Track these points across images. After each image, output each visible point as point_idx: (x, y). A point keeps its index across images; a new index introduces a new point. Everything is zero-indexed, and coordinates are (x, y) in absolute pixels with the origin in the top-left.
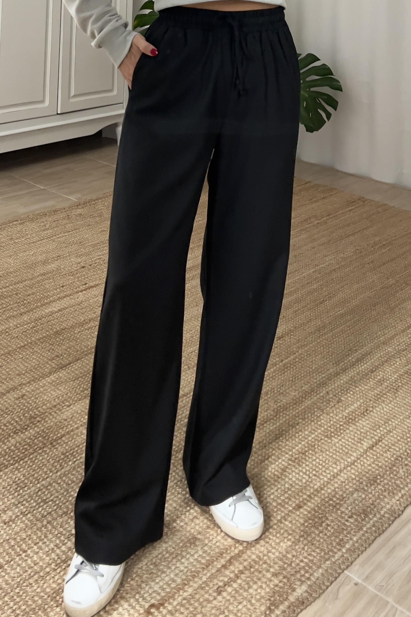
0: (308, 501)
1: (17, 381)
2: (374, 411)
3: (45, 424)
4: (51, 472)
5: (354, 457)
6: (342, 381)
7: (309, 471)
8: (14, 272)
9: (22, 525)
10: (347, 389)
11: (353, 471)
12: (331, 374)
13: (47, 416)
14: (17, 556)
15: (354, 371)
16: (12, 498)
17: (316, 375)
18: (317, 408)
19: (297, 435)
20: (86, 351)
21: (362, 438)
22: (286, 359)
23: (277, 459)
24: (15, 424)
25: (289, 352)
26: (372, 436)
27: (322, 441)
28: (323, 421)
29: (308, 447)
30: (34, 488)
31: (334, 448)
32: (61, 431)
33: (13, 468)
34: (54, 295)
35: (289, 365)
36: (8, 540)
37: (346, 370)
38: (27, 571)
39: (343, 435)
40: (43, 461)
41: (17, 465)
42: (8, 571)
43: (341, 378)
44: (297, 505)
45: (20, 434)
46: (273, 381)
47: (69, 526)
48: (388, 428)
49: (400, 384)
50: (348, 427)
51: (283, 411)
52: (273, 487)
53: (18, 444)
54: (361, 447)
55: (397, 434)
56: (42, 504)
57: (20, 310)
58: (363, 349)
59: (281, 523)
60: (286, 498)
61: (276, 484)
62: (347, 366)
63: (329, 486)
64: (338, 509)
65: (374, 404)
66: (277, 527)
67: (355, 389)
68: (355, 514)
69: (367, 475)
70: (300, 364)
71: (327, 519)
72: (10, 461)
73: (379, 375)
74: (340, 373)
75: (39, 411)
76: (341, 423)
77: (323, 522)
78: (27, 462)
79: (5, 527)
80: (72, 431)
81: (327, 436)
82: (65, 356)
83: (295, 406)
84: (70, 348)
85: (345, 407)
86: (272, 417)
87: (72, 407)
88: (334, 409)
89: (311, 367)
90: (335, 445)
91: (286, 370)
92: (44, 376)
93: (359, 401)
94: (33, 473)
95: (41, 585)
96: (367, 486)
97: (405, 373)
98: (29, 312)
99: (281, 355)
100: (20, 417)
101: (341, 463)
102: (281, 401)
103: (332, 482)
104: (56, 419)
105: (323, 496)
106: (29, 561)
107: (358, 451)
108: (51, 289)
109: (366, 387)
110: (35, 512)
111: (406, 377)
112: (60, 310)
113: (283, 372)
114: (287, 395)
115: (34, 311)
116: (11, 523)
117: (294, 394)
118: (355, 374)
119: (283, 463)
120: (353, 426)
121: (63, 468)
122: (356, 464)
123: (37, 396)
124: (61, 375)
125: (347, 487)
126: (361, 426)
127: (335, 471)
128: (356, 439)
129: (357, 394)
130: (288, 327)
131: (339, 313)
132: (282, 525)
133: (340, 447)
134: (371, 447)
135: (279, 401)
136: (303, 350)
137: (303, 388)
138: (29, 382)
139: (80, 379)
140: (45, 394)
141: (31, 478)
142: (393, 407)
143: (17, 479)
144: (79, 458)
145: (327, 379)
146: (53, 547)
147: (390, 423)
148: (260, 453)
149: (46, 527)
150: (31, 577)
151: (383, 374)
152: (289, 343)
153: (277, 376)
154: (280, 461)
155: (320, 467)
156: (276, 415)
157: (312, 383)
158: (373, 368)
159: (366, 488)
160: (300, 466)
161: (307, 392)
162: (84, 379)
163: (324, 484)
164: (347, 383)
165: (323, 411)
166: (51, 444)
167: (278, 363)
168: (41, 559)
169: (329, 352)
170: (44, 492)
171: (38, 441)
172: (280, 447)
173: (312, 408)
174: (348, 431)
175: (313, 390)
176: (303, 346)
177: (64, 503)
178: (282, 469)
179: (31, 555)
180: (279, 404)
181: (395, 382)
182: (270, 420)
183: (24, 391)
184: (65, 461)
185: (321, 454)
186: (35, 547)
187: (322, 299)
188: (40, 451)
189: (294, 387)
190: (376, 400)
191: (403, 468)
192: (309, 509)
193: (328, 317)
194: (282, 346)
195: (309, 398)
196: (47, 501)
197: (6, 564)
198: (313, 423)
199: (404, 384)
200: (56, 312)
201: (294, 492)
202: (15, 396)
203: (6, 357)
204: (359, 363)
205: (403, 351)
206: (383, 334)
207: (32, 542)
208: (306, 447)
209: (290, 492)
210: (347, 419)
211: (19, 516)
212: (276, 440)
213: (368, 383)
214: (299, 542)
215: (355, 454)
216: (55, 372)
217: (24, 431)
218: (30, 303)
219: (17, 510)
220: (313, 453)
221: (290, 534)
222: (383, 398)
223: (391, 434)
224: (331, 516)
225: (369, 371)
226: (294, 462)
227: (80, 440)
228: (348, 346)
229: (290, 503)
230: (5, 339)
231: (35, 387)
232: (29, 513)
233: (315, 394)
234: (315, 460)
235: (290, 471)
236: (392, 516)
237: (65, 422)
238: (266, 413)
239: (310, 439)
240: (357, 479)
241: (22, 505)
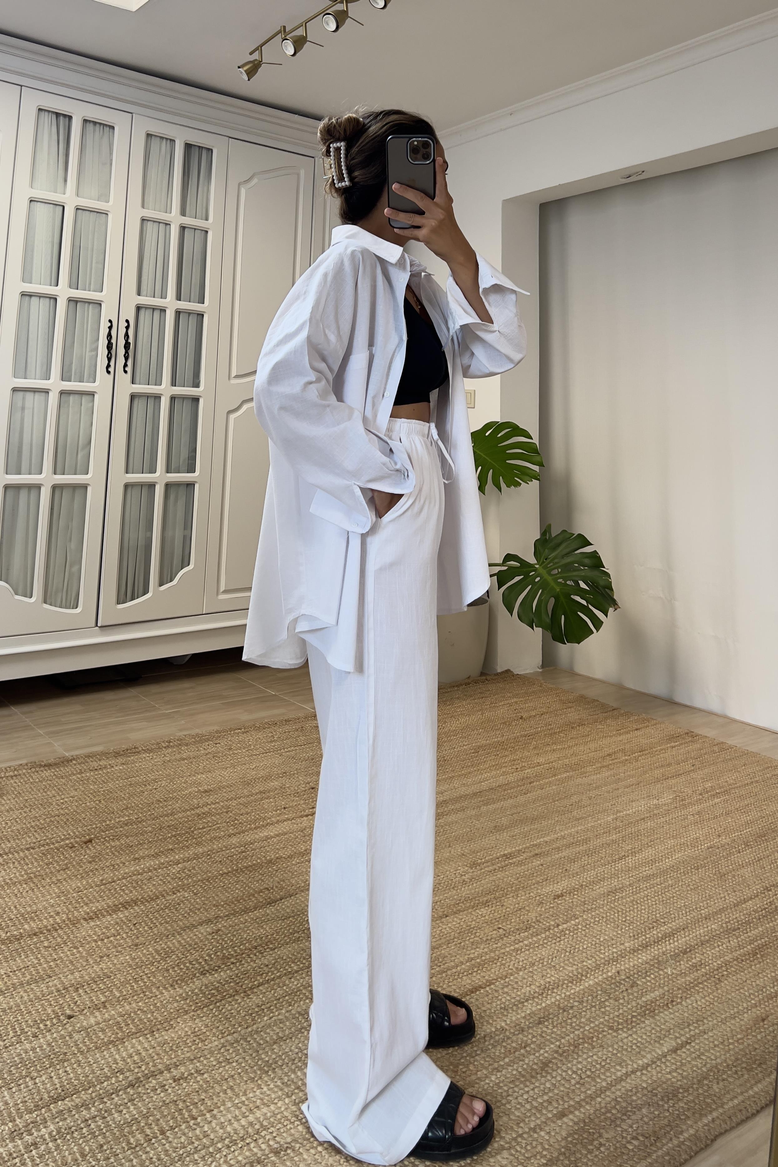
0: (576, 1109)
1: (212, 913)
2: (683, 1003)
3: (240, 967)
4: (240, 1026)
5: (647, 1059)
6: (640, 960)
7: (582, 1070)
8: (228, 787)
9: (195, 1086)
10: (647, 972)
11: (644, 1078)
12: (625, 950)
13: (244, 958)
14: (184, 1122)
15: (659, 949)
16: (188, 1052)
17: (605, 948)
18: (601, 990)
19: (569, 1021)
20: (303, 887)
21: (662, 1036)
22: (563, 924)
23: (537, 1049)
24: (203, 963)
25: (569, 916)
26: (678, 1035)
27: (605, 1033)
28: (607, 1008)
29: (583, 1038)
30: (216, 1043)
31: (621, 1044)
32: (258, 978)
33: (194, 1015)
34: (272, 816)
35: (567, 932)
36: (176, 1101)
37: (647, 946)
38: (193, 1143)
39: (634, 1030)
40: (233, 1011)
41: (199, 1012)
42: (170, 1139)
43: (640, 956)
44: (559, 1112)
45: (207, 975)
46: (544, 949)
47: (255, 1097)
48: (701, 1028)
49: (725, 973)
50: (643, 1019)
51: (553, 989)
52: (528, 1083)
53: (203, 988)
54: (659, 1048)
55: (715, 1037)
56: (223, 1064)
57: (228, 830)
58: (675, 921)
59: (535, 1132)
60: (544, 1101)
61: (533, 1080)
62: (650, 940)
63: (608, 1093)
64: (620, 1126)
65: (685, 995)
66: (528, 1137)
67: (658, 972)
68: (643, 1135)
69: (664, 1086)
70: (583, 932)
71: (601, 1136)
72: (191, 1006)
73: (695, 958)
74: (639, 950)
75: (235, 951)
76: (634, 1014)
77: (594, 1140)
78: (212, 1010)
79: (173, 1085)
80: (273, 979)
81: (611, 1028)
82: (276, 890)
83: (570, 984)
84: (284, 881)
85: (642, 993)
86: (536, 995)
87: (276, 950)
88: (625, 994)
89: (598, 937)
90: (622, 1041)
91: (563, 938)
92: (246, 911)
93: (663, 988)
94: (218, 1025)
95: (209, 1163)
96: (662, 1100)
97: (734, 960)
98: (239, 834)
99: (557, 917)
100: (209, 955)
101: (627, 1065)
102: (552, 976)
103: (613, 1089)
104: (255, 963)
105: (597, 1105)
106: (198, 1132)
107: (653, 1053)
108: (270, 810)
109: (674, 971)
110: (213, 1072)
111: (736, 965)
112: (277, 835)
113: (558, 939)
114: (561, 969)
115: (246, 833)
116: (181, 1081)
117: (570, 969)
118: (659, 953)
119: (546, 1055)
120: (651, 1019)
121: (253, 1024)
122: (649, 1069)
123: (235, 933)
124: (268, 911)
125: (634, 1098)
126: (662, 1020)
127: (619, 1074)
128: (653, 1036)
129: (660, 979)
130: (571, 884)
131: (645, 873)
132: (536, 1135)
133: (630, 1044)
134: (675, 1051)
135: (548, 976)
136: (589, 915)
137: (585, 963)
138: (227, 916)
139: (291, 919)
140: (245, 932)
141: (214, 1030)
142: (712, 1000)
143: (197, 1029)
144: (277, 1013)
145: (621, 955)
146: (230, 1118)
147: (705, 1021)
148: (514, 1038)
149: (225, 1092)
150: (196, 1150)
151: (702, 957)
152: (571, 905)
153: (549, 943)
154: (542, 1052)
155: (598, 1066)
156: (543, 993)
157: (597, 958)
158: (688, 948)
159: (661, 1103)
160: (570, 1062)
161: (589, 968)
162: (297, 919)
163: (601, 1090)
164: (647, 963)
165: (609, 996)
166: (245, 992)
167: (552, 928)
168: (214, 1131)
169: (625, 921)
170: (228, 1050)
171: (228, 987)
172: (544, 1035)
173: (595, 990)
174: (643, 1025)
175: (598, 967)
176: (589, 910)
177: (252, 1067)
178: (543, 1063)
179: (201, 1124)
180: (548, 980)
181: (717, 970)
182: (534, 998)
183: (220, 926)
184: (260, 1015)
185: (601, 1049)
186: (208, 1115)
187: (623, 854)
188: (230, 1000)
189: (571, 960)
190: (687, 989)
191: (718, 1083)
192: (576, 1120)
193: (629, 877)
194: (560, 906)
195: (592, 977)
196: (231, 1061)
197: (168, 1130)
198: (593, 1009)
199: (730, 973)
200: (272, 837)
201: (557, 1094)
202: (208, 929)
203: (204, 883)
204: (667, 939)
205: (733, 931)
206: (706, 905)
207: (205, 1109)
208: (580, 1039)
209: (550, 1094)
210: (643, 1009)
211: (192, 1074)
212: (540, 1023)
213: (677, 966)
214: (557, 1161)
215: (649, 1056)
216: (261, 908)
217: (213, 972)
218: (242, 824)
219: (191, 1067)
220: (590, 1047)
221: (544, 1149)
222: (697, 988)
223: (706, 1036)
224: (607, 1132)
225: (681, 951)
226: (561, 1055)
227: (281, 992)
228: (654, 917)
229: (550, 1108)
230: (206, 862)
231: (234, 922)
232: (205, 1073)
233: (600, 973)
234: (592, 1056)
235: (555, 1067)
236: (696, 1144)
237: (265, 968)
238: (528, 988)
239: (587, 1028)
240: (649, 1089)
241: (199, 1062)
